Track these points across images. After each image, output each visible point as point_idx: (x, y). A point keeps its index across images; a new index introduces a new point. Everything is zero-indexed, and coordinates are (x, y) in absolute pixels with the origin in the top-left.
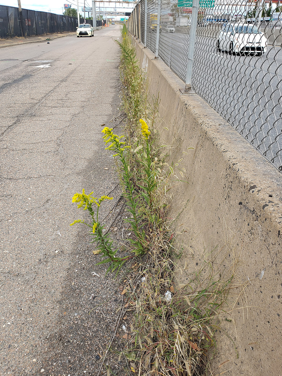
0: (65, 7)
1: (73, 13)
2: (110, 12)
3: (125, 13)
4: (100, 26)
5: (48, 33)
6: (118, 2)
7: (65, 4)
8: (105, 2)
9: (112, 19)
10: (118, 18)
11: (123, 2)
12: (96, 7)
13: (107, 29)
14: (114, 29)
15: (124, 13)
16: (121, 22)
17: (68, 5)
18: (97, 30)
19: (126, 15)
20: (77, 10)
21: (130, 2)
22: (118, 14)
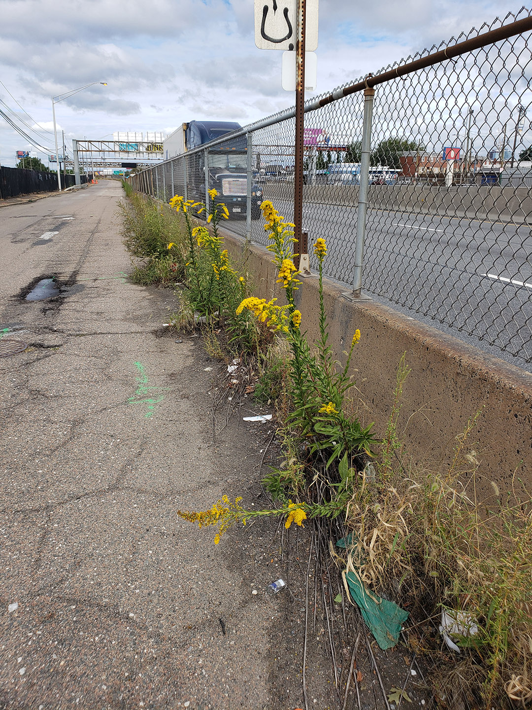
0: (19, 155)
1: (33, 164)
2: (96, 163)
3: (121, 164)
4: (84, 183)
5: (23, 194)
6: (113, 151)
7: (18, 151)
8: (93, 151)
9: (98, 172)
10: (109, 171)
11: (120, 151)
12: (79, 157)
13: (96, 187)
14: (108, 186)
15: (119, 163)
16: (115, 177)
17: (24, 152)
18: (82, 188)
19: (122, 167)
20: (40, 160)
21: (130, 152)
22: (110, 165)
